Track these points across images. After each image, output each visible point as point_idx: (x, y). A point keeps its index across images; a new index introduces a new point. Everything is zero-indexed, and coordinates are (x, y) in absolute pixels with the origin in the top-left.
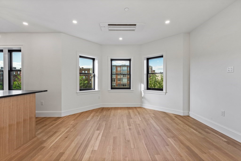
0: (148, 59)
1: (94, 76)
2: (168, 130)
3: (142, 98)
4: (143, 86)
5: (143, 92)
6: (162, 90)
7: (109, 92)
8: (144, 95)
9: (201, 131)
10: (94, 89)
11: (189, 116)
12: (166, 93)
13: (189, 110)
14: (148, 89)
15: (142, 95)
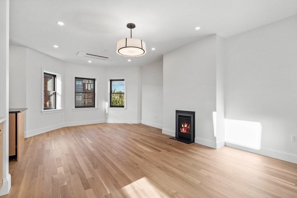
0: (111, 81)
1: (55, 94)
2: (130, 130)
3: (106, 115)
4: (107, 104)
5: (107, 109)
6: (123, 107)
7: (73, 110)
8: (108, 112)
9: (147, 128)
10: (55, 108)
11: (141, 124)
12: (126, 108)
13: (141, 120)
14: (111, 106)
15: (106, 112)
